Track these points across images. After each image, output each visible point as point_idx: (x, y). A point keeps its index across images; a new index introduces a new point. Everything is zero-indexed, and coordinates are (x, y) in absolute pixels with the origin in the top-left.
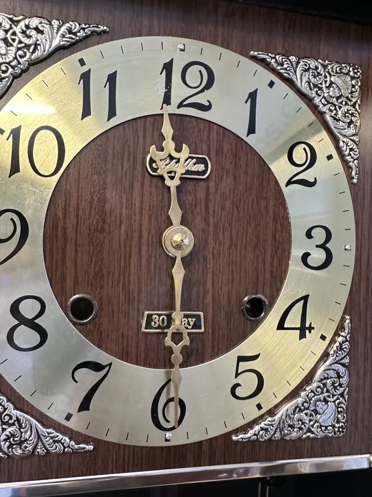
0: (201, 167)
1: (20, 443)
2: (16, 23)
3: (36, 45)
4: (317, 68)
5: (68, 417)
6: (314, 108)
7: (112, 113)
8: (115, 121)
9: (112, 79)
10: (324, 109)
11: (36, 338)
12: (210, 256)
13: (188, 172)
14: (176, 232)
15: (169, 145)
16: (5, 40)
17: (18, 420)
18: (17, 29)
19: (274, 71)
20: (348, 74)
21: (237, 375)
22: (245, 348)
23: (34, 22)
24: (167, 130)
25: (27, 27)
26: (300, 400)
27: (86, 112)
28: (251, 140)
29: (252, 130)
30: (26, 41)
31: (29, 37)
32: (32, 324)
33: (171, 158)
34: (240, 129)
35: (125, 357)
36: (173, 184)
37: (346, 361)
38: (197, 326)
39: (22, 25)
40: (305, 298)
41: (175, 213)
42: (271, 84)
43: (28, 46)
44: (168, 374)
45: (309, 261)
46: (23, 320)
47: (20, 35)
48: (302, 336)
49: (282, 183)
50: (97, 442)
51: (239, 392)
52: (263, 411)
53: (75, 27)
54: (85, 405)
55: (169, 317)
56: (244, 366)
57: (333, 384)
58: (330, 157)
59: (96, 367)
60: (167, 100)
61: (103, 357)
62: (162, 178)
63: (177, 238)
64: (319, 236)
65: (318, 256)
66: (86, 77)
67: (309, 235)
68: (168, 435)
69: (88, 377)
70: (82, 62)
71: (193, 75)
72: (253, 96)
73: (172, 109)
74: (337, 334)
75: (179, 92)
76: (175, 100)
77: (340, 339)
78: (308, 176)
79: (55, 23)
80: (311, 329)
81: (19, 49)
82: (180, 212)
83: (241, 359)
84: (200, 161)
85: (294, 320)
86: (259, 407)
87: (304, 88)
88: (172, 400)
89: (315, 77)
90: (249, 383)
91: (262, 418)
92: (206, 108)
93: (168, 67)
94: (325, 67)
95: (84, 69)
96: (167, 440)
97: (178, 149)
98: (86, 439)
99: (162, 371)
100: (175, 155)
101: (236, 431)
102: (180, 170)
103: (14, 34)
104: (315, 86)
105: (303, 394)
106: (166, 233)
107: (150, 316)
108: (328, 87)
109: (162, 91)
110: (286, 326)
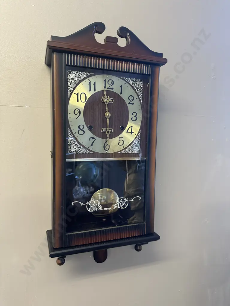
0: (112, 101)
1: (81, 151)
2: (77, 73)
3: (81, 77)
4: (134, 80)
5: (89, 147)
6: (134, 88)
7: (95, 90)
8: (96, 92)
9: (95, 83)
10: (136, 89)
11: (83, 133)
12: (114, 118)
13: (109, 102)
14: (107, 113)
15: (106, 96)
16: (75, 76)
17: (80, 147)
18: (77, 74)
19: (125, 81)
20: (140, 81)
21: (119, 141)
22: (120, 136)
23: (80, 73)
24: (105, 93)
25: (79, 73)
26: (131, 146)
27: (90, 90)
28: (121, 95)
29: (121, 93)
30: (79, 76)
31: (80, 75)
32: (82, 130)
33: (106, 99)
34: (119, 93)
35: (98, 137)
36: (107, 104)
37: (140, 139)
38: (111, 131)
39: (78, 73)
40: (132, 126)
41: (107, 109)
42: (125, 84)
43: (79, 77)
44: (106, 140)
45: (133, 119)
46: (80, 129)
47: (78, 75)
48: (131, 134)
49: (127, 104)
50: (94, 152)
51: (119, 144)
52: (124, 148)
53: (88, 73)
54: (92, 145)
55: (106, 129)
56: (120, 139)
57: (137, 143)
58: (137, 98)
59: (94, 138)
60: (105, 87)
61: (95, 137)
62: (104, 103)
63: (108, 114)
64: (135, 114)
65: (134, 119)
66: (90, 83)
67: (133, 114)
68: (107, 151)
69: (92, 140)
70: (89, 80)
71: (110, 82)
72: (121, 86)
73: (106, 89)
74: (138, 134)
75: (107, 86)
76: (107, 87)
77: (139, 135)
78: (132, 102)
79: (84, 73)
80: (133, 132)
81: (78, 78)
82: (108, 109)
83: (120, 138)
84: (111, 99)
85: (130, 130)
86: (123, 147)
87: (131, 84)
88: (107, 145)
89: (133, 82)
90: (121, 143)
91: (124, 149)
92: (112, 89)
93: (105, 81)
94: (135, 80)
95: (90, 81)
96: (107, 152)
97: (107, 97)
98: (92, 151)
99: (105, 140)
100: (107, 98)
101: (119, 151)
102: (108, 101)
103: (77, 75)
104: (134, 84)
105: (132, 145)
106: (105, 114)
107: (103, 129)
108: (136, 84)
109: (104, 85)
110: (128, 132)
